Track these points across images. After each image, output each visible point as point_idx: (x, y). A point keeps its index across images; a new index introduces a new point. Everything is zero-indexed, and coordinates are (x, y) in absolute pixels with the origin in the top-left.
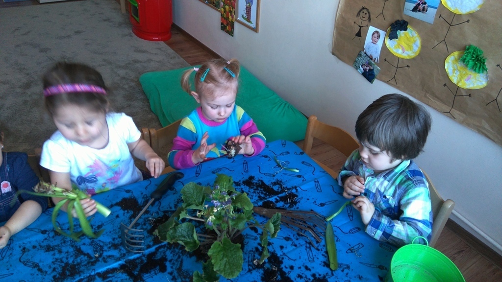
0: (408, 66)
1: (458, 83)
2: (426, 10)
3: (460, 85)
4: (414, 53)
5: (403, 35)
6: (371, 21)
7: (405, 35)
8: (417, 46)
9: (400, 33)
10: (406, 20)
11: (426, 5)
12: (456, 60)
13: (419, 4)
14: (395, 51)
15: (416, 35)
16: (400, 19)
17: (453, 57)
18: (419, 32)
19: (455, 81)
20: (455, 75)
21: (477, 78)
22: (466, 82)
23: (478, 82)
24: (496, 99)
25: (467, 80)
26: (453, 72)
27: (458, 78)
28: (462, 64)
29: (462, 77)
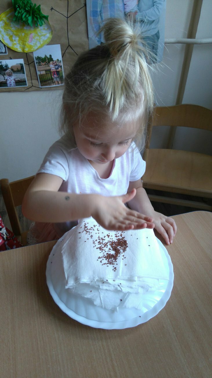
19: (19, 50)
20: (15, 42)
21: (39, 34)
22: (30, 44)
23: (43, 37)
24: (69, 45)
25: (31, 41)
26: (12, 41)
27: (19, 44)
28: (17, 26)
29: (24, 41)
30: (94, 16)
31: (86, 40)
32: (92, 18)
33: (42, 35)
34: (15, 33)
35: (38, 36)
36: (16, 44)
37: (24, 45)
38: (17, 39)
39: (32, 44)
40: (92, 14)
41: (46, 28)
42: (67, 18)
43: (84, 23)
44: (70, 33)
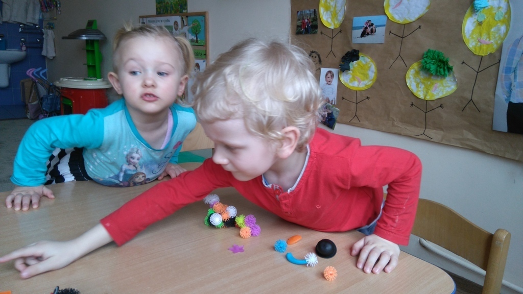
0: (368, 98)
1: (425, 98)
2: (374, 31)
3: (428, 98)
4: (371, 80)
5: (356, 65)
6: (322, 62)
7: (358, 64)
8: (372, 72)
9: (353, 65)
10: (356, 49)
11: (374, 26)
12: (417, 73)
13: (366, 28)
14: (351, 85)
15: (369, 60)
16: (350, 50)
17: (412, 70)
18: (372, 56)
19: (421, 96)
20: (420, 89)
21: (444, 85)
22: (434, 93)
23: (447, 88)
24: (471, 100)
25: (435, 90)
26: (417, 87)
27: (423, 91)
28: (425, 75)
29: (428, 89)
30: (506, 72)
31: (492, 96)
32: (504, 74)
33: (447, 86)
34: (422, 81)
35: (443, 86)
36: (420, 91)
37: (427, 92)
38: (423, 86)
39: (435, 94)
40: (504, 71)
41: (452, 80)
42: (476, 73)
43: (494, 79)
44: (476, 88)
